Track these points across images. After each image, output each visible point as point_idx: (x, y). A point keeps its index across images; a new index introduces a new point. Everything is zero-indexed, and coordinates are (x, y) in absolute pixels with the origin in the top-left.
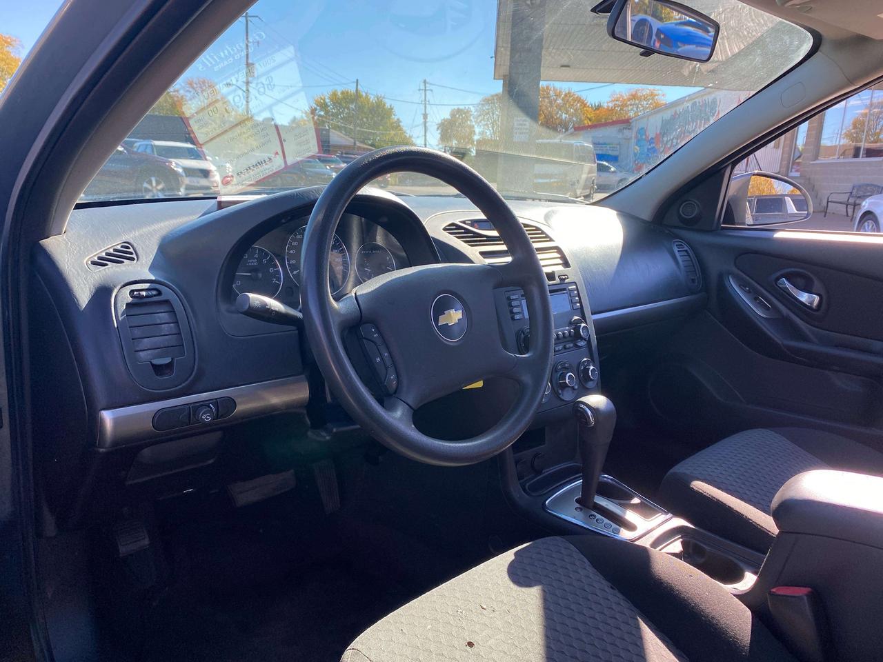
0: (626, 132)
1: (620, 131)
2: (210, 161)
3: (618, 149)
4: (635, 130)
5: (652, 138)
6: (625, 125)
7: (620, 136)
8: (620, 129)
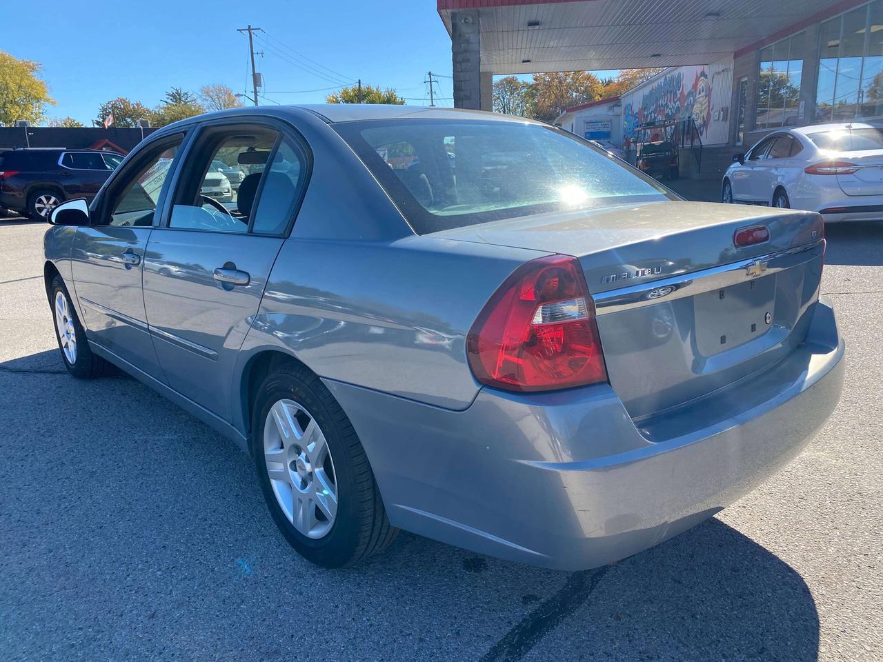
0: (616, 109)
1: (610, 108)
2: (221, 172)
3: (610, 125)
4: (623, 106)
5: (637, 113)
6: (614, 103)
7: (611, 113)
8: (610, 107)
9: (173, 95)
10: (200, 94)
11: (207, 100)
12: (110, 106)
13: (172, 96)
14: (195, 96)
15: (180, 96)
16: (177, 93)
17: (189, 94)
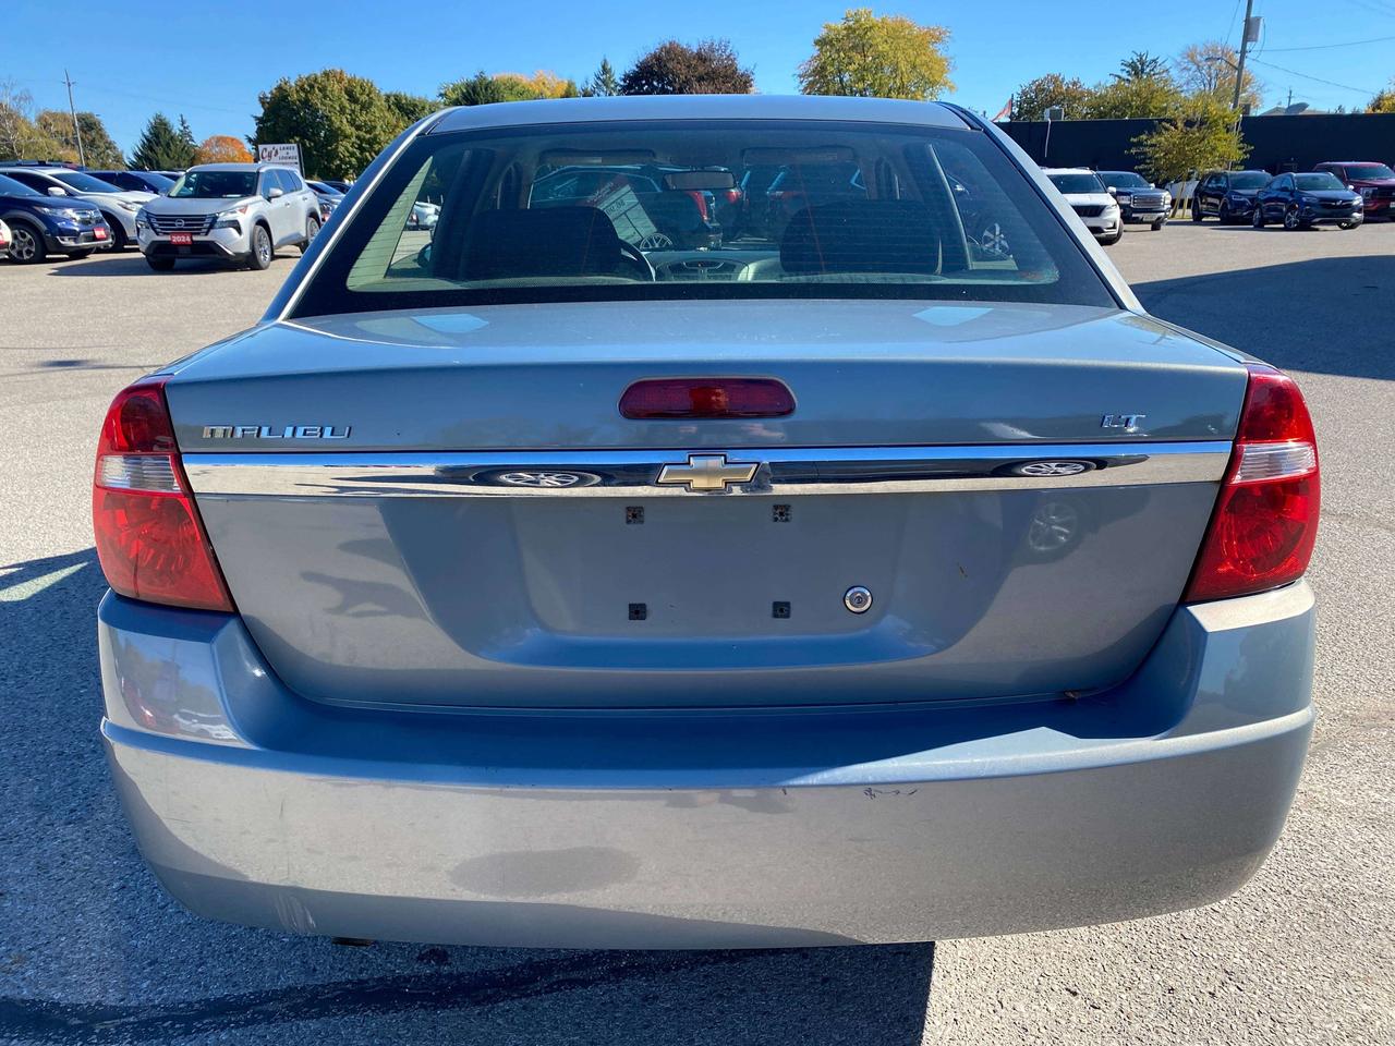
9: (1132, 66)
10: (1179, 59)
11: (1190, 70)
12: (1034, 88)
13: (1130, 65)
14: (1168, 65)
15: (1142, 64)
16: (1140, 60)
17: (1160, 61)
